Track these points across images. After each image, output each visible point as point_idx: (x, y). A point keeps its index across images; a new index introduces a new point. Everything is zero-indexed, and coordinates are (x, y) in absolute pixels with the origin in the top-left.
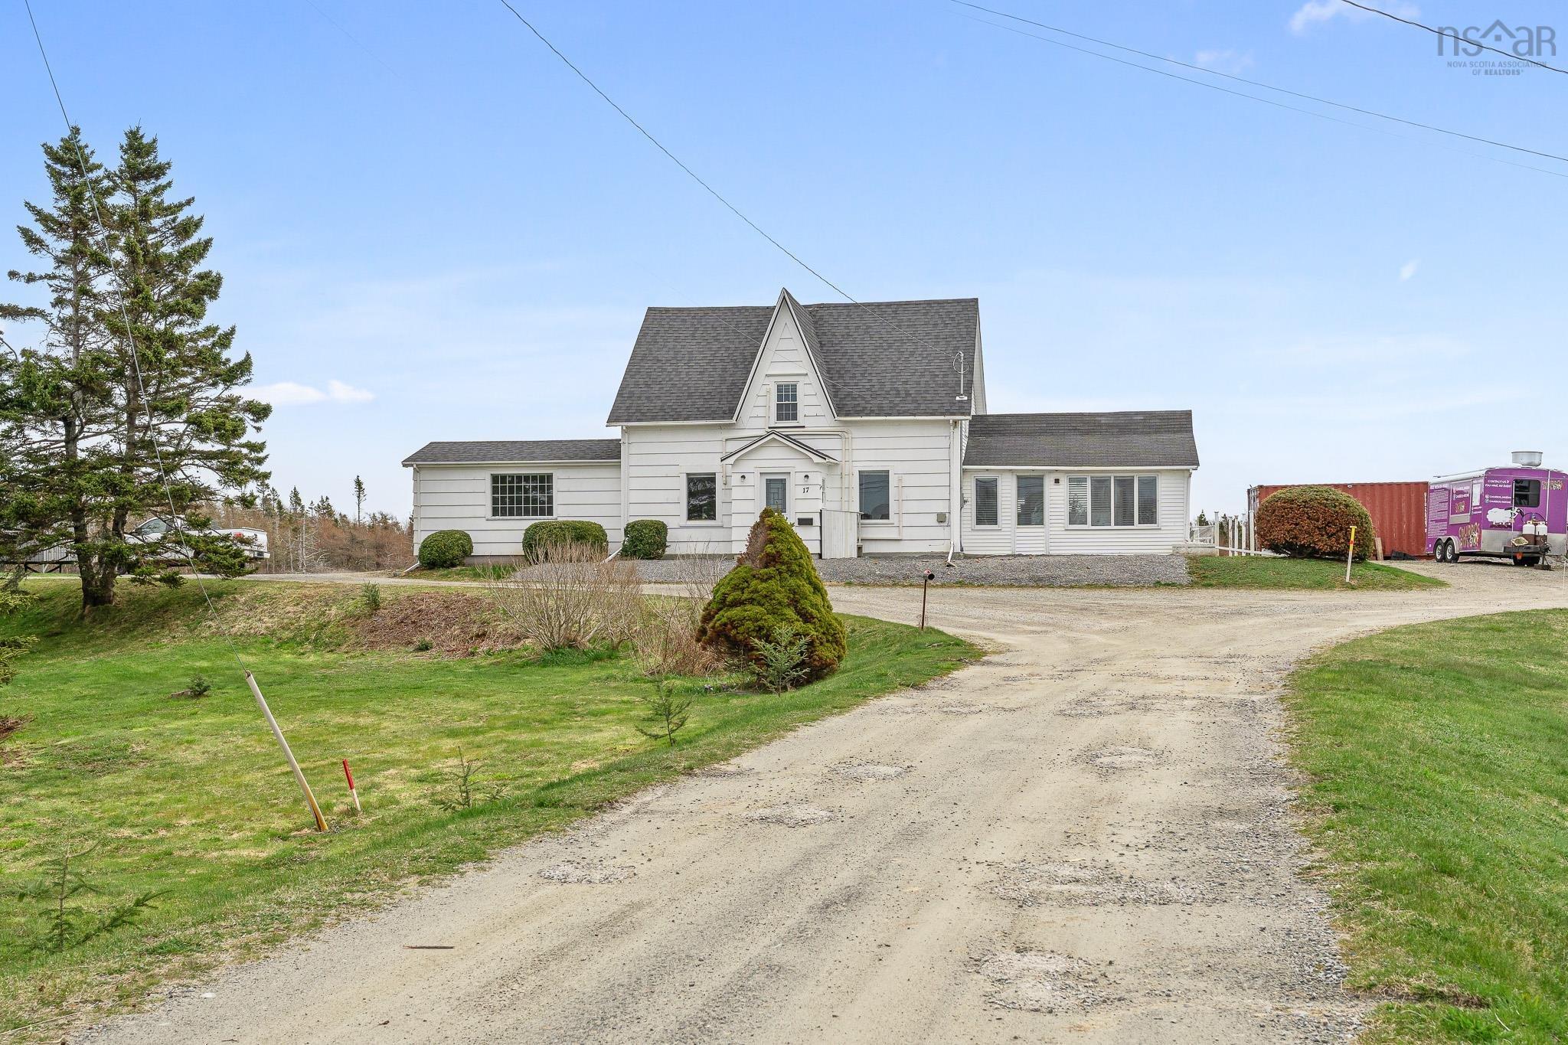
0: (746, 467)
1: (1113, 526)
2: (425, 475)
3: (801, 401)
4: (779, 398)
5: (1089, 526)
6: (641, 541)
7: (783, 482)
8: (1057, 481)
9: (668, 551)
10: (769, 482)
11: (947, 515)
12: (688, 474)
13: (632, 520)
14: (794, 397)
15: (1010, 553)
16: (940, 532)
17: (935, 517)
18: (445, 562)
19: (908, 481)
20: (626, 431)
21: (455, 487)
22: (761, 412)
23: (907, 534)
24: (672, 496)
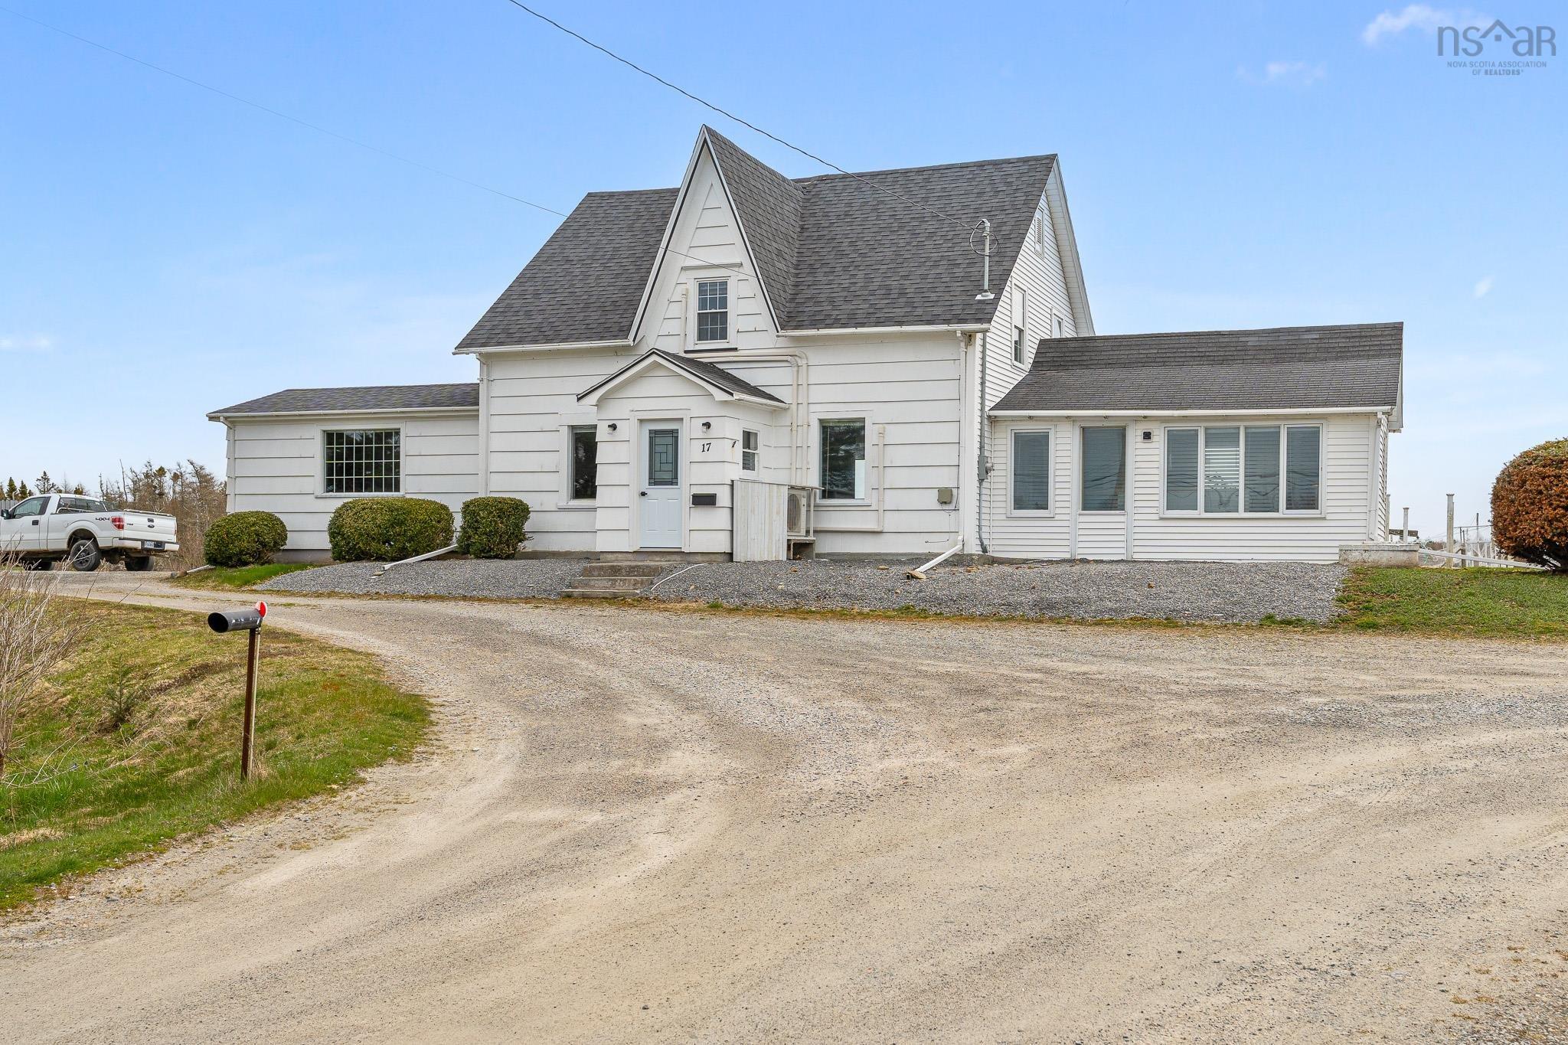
0: (618, 410)
1: (1242, 514)
2: (243, 432)
3: (734, 308)
4: (702, 304)
5: (1200, 512)
6: (476, 529)
7: (674, 434)
8: (1147, 436)
9: (527, 546)
10: (653, 434)
11: (955, 491)
12: (573, 427)
13: (469, 498)
14: (724, 303)
15: (1067, 556)
16: (942, 520)
17: (935, 494)
18: (230, 558)
19: (895, 434)
20: (486, 360)
21: (276, 449)
22: (674, 327)
23: (891, 522)
24: (548, 461)
